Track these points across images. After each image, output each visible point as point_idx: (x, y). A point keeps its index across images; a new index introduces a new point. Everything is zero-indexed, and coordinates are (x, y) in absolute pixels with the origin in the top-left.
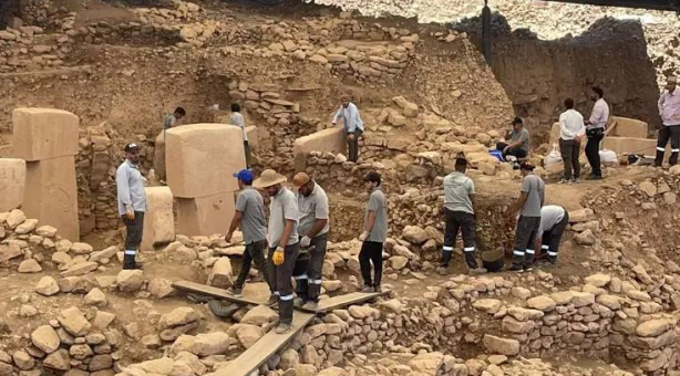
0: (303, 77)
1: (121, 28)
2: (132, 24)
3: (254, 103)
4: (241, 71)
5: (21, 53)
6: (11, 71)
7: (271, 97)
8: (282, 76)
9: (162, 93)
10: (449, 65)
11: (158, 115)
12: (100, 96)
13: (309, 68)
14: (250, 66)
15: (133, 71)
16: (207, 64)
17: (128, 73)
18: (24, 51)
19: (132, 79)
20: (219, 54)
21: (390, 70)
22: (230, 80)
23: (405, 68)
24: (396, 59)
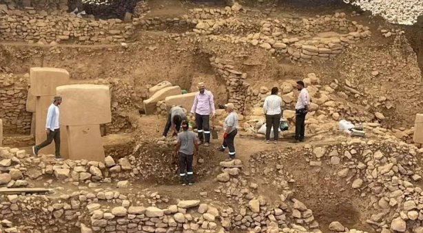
0: (253, 57)
1: (167, 21)
2: (175, 19)
3: (221, 71)
4: (218, 51)
5: (100, 34)
6: (90, 44)
7: (229, 68)
8: (240, 56)
9: (172, 61)
10: (375, 54)
11: (166, 74)
12: (132, 61)
13: (258, 51)
14: (223, 48)
15: (155, 47)
16: (200, 46)
17: (151, 48)
18: (102, 33)
19: (154, 52)
20: (207, 40)
21: (321, 55)
22: (211, 56)
23: (338, 54)
24: (330, 48)
